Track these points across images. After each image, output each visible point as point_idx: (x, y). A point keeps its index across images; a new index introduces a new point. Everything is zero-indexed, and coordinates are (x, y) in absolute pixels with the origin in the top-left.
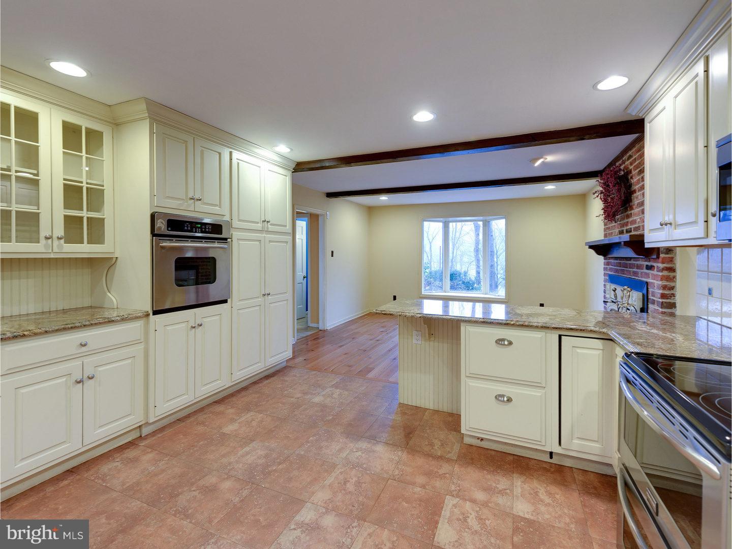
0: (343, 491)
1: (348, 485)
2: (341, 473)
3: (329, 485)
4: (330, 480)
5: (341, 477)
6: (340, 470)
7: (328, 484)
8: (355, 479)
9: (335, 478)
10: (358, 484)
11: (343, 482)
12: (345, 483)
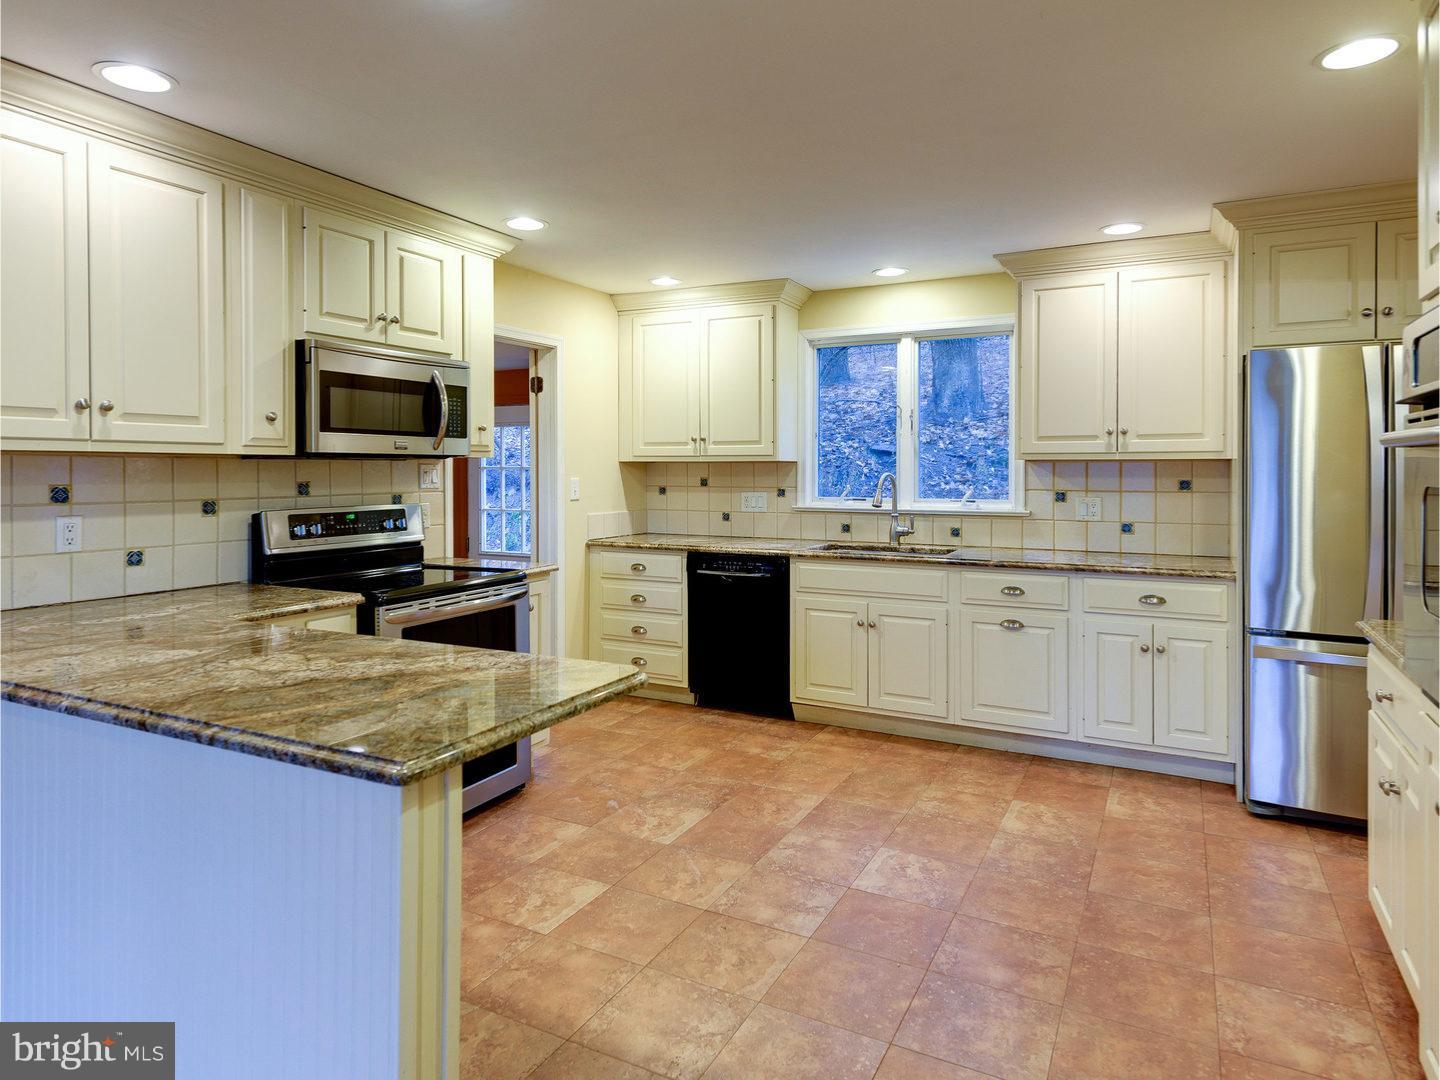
0: (744, 949)
1: (735, 959)
2: (751, 982)
3: (775, 960)
4: (774, 971)
5: (750, 973)
6: (754, 988)
7: (777, 962)
8: (721, 968)
9: (764, 974)
10: (712, 961)
11: (747, 964)
12: (741, 962)
